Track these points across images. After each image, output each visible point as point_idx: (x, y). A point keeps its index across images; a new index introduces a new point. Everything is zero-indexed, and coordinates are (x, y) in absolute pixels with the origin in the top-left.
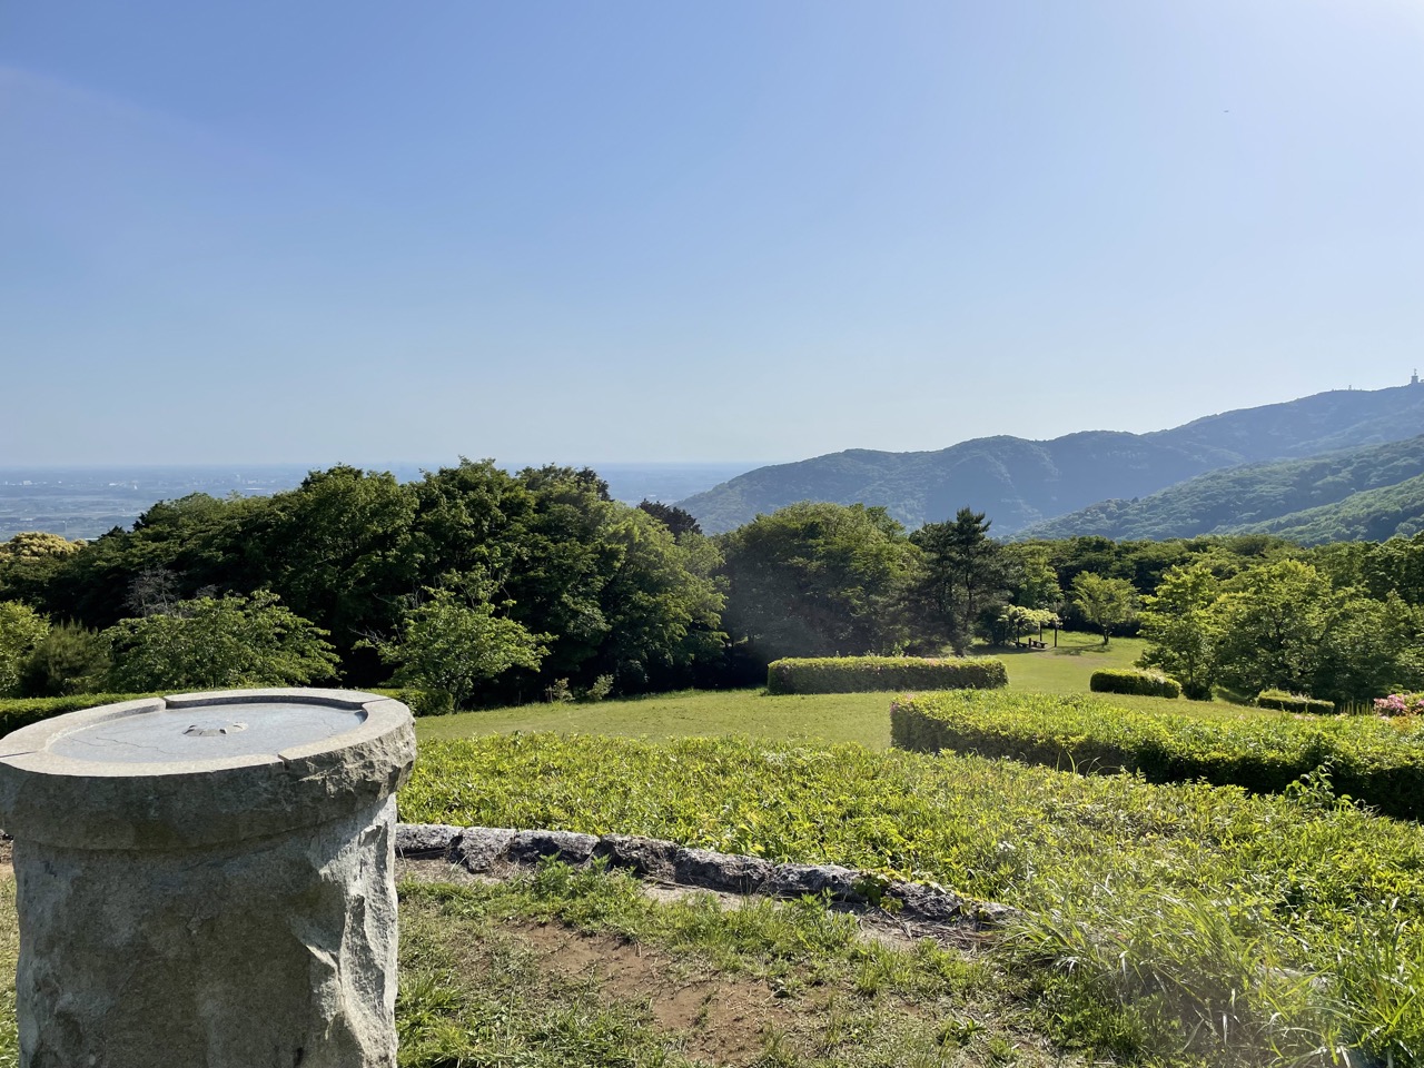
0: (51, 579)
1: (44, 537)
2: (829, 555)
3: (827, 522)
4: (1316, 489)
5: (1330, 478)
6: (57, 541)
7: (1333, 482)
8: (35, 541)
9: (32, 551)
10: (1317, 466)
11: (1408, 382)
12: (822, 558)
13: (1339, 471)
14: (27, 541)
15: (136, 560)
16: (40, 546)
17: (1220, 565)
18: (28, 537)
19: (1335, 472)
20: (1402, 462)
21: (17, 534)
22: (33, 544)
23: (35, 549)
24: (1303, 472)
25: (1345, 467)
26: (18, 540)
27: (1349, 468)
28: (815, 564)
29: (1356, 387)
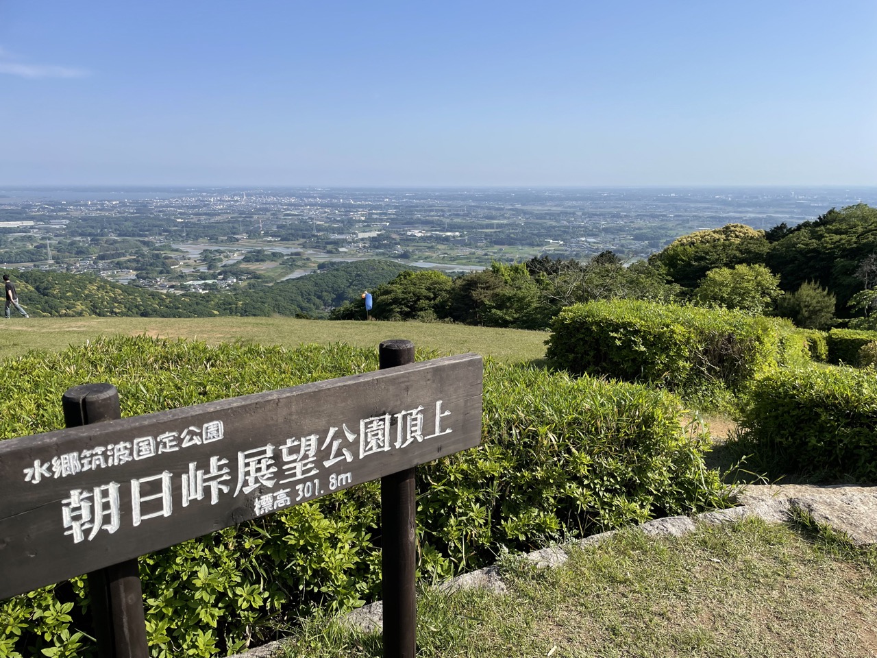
0: (768, 253)
1: (742, 227)
6: (750, 230)
8: (737, 229)
9: (736, 235)
14: (733, 228)
15: (829, 246)
16: (740, 232)
18: (733, 226)
21: (728, 224)
22: (736, 231)
23: (737, 233)
26: (727, 228)
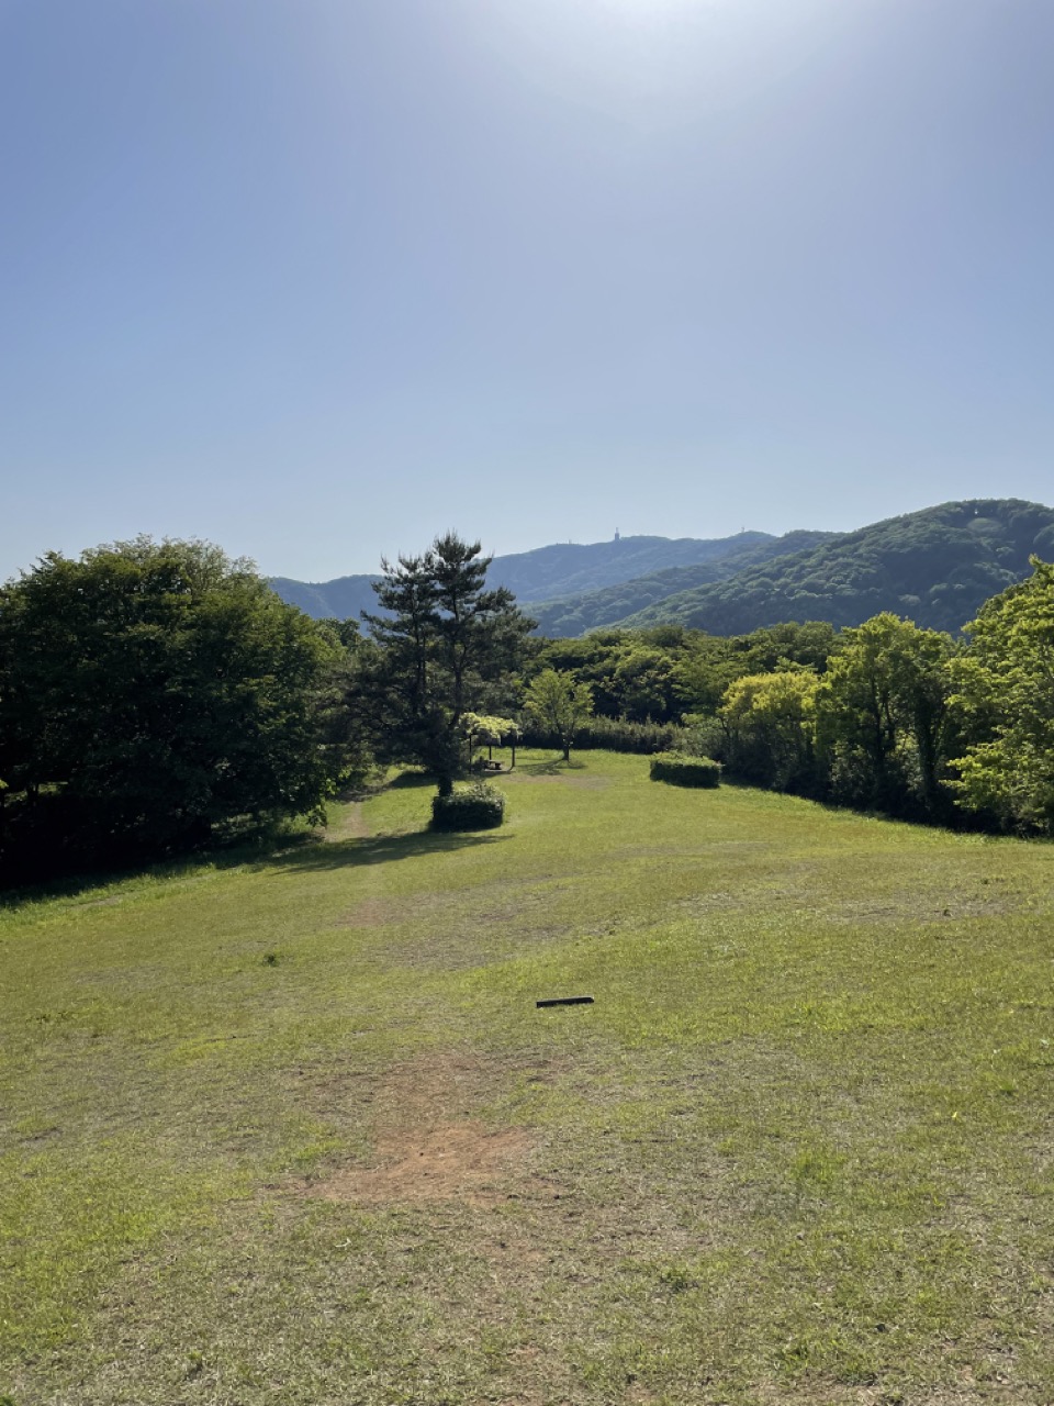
2: (204, 623)
3: (190, 567)
4: (555, 626)
5: (566, 617)
7: (569, 621)
10: (555, 606)
11: (611, 538)
12: (190, 626)
13: (572, 611)
17: (653, 658)
19: (569, 612)
20: (618, 603)
24: (544, 611)
25: (576, 607)
27: (580, 608)
28: (181, 637)
29: (574, 542)
